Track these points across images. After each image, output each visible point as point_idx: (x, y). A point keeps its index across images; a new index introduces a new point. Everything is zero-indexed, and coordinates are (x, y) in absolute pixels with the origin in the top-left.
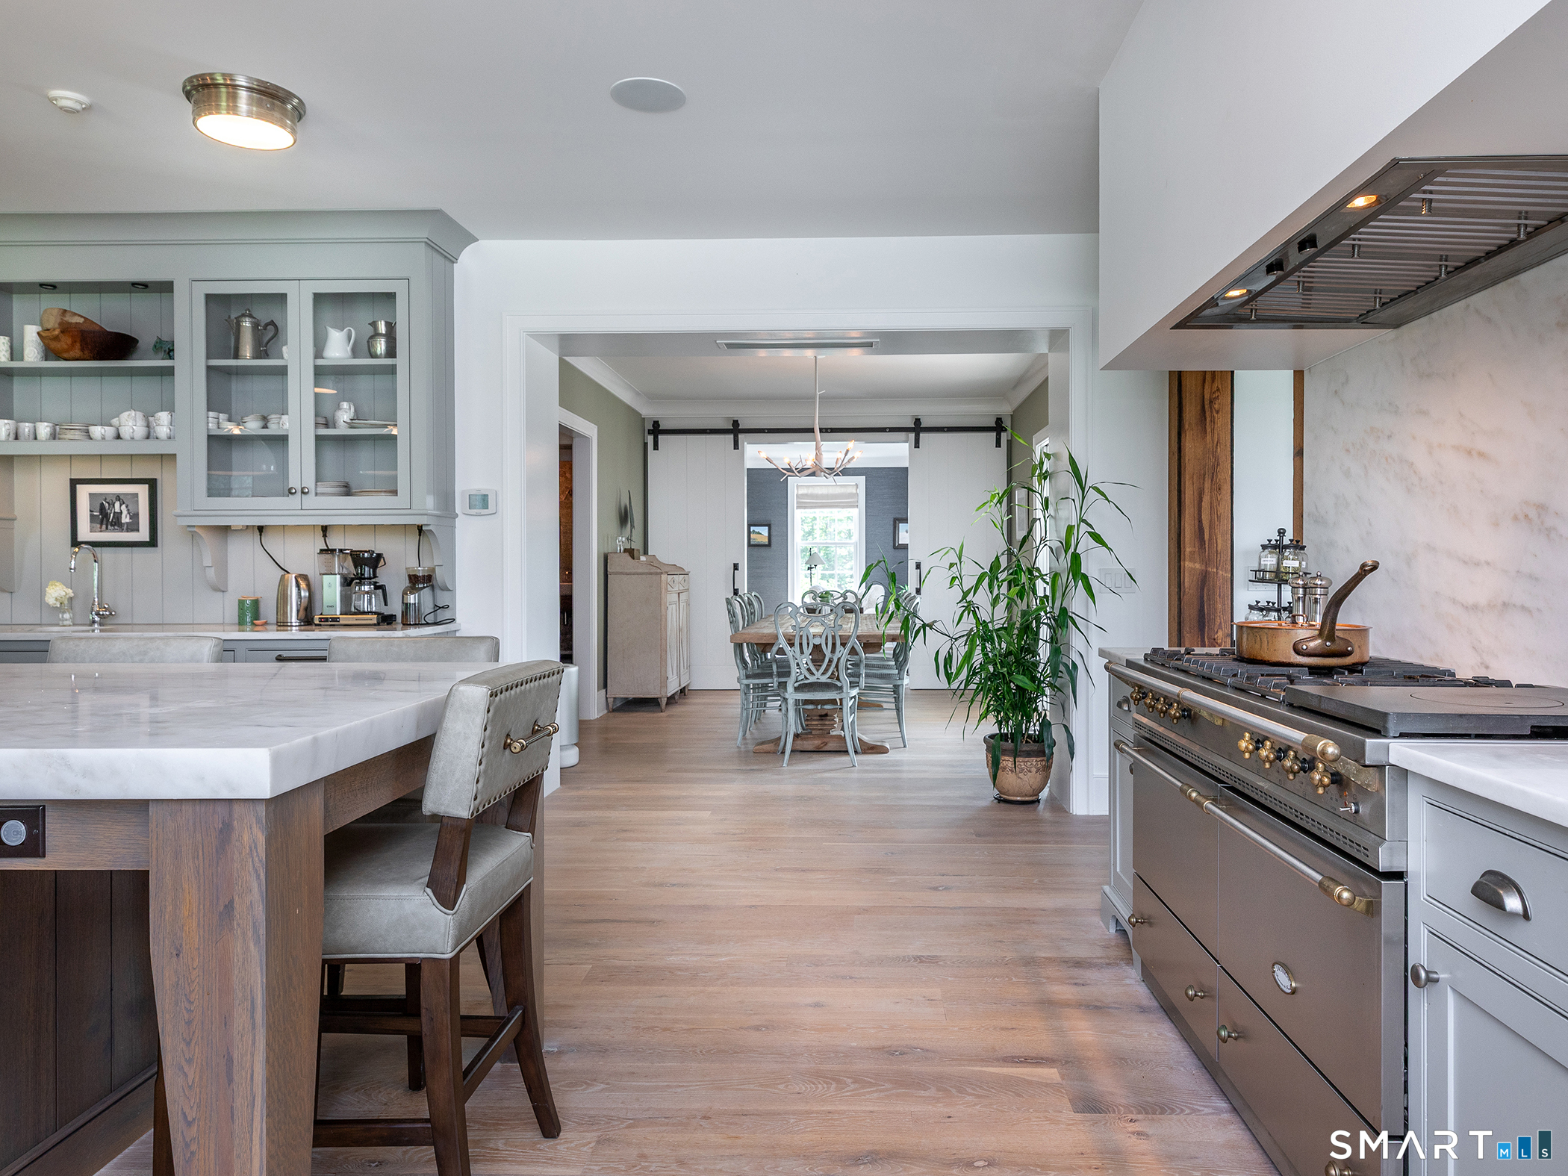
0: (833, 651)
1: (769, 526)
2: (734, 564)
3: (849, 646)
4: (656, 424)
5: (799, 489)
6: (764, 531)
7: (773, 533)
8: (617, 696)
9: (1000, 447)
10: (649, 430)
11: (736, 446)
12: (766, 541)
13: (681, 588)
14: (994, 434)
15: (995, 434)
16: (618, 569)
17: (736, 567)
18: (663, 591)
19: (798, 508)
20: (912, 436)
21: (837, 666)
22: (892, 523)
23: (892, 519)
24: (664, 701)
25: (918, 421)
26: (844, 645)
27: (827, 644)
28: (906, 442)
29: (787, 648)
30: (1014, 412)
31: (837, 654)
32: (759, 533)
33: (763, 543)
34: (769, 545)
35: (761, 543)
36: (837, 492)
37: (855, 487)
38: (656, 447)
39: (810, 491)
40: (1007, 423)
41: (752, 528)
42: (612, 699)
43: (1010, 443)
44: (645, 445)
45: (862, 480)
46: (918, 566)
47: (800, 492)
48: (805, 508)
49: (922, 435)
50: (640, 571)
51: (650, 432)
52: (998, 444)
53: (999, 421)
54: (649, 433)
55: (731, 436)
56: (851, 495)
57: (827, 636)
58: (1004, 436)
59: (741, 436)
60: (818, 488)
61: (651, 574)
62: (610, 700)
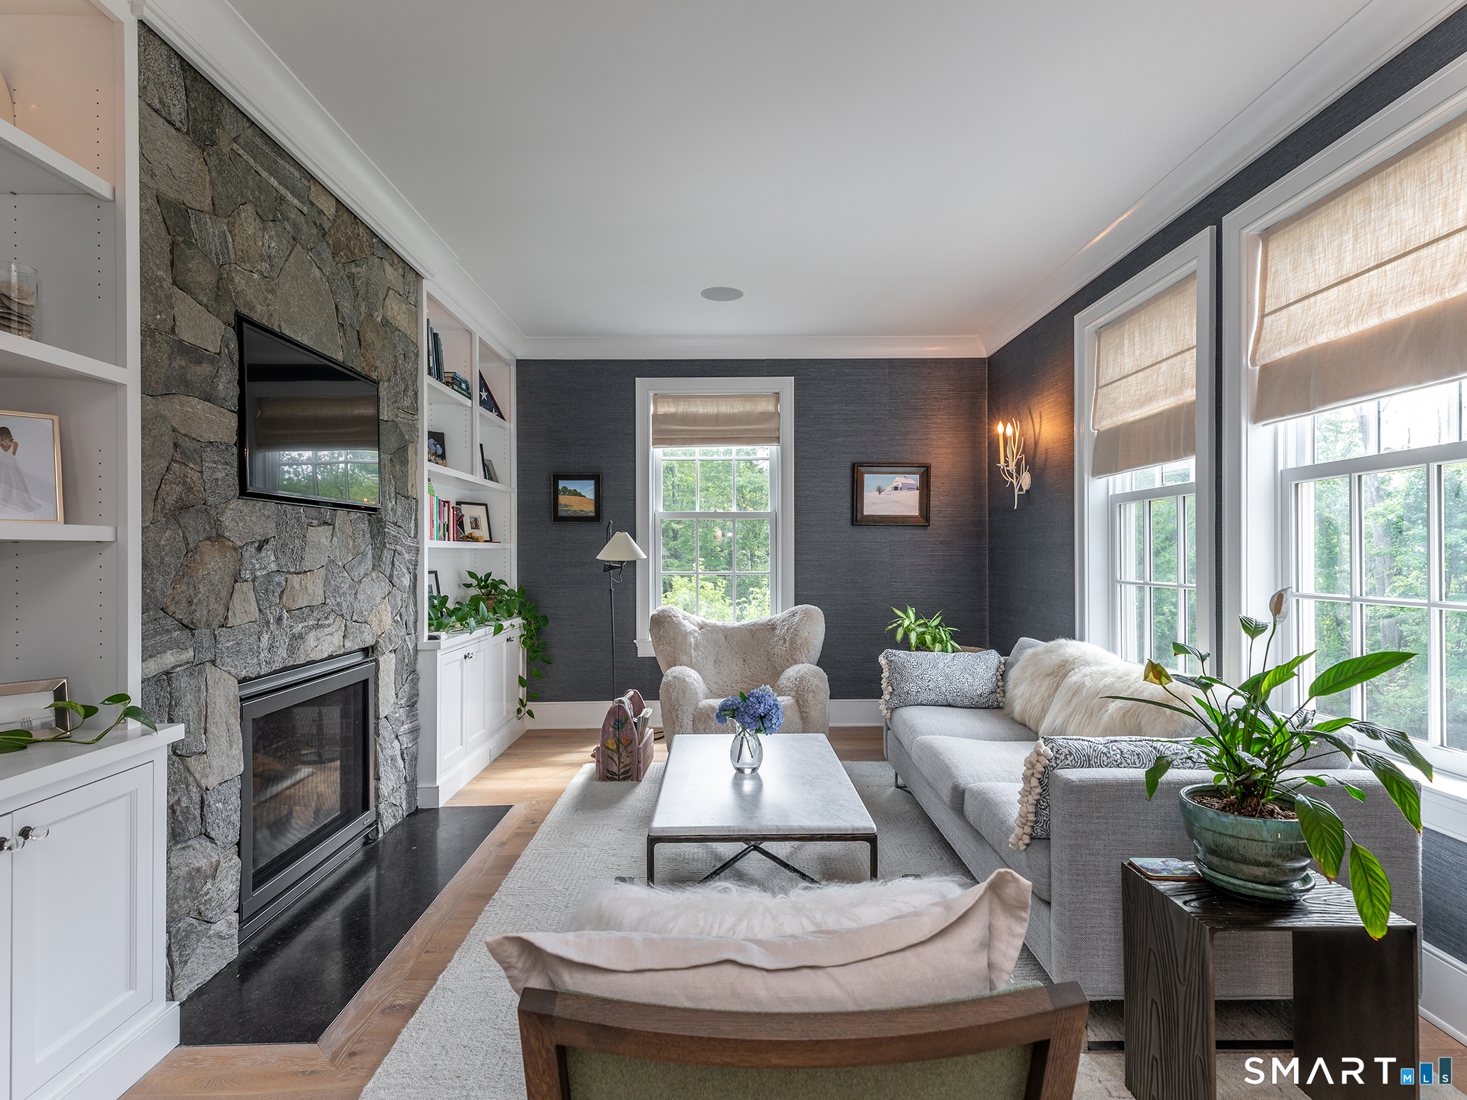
1: (597, 478)
5: (659, 404)
6: (587, 489)
7: (607, 493)
12: (589, 509)
19: (656, 442)
22: (848, 472)
23: (849, 465)
32: (575, 493)
33: (583, 514)
34: (596, 518)
35: (580, 514)
36: (735, 411)
37: (774, 399)
39: (682, 408)
41: (562, 484)
45: (786, 385)
47: (661, 410)
48: (671, 442)
56: (765, 417)
60: (699, 401)
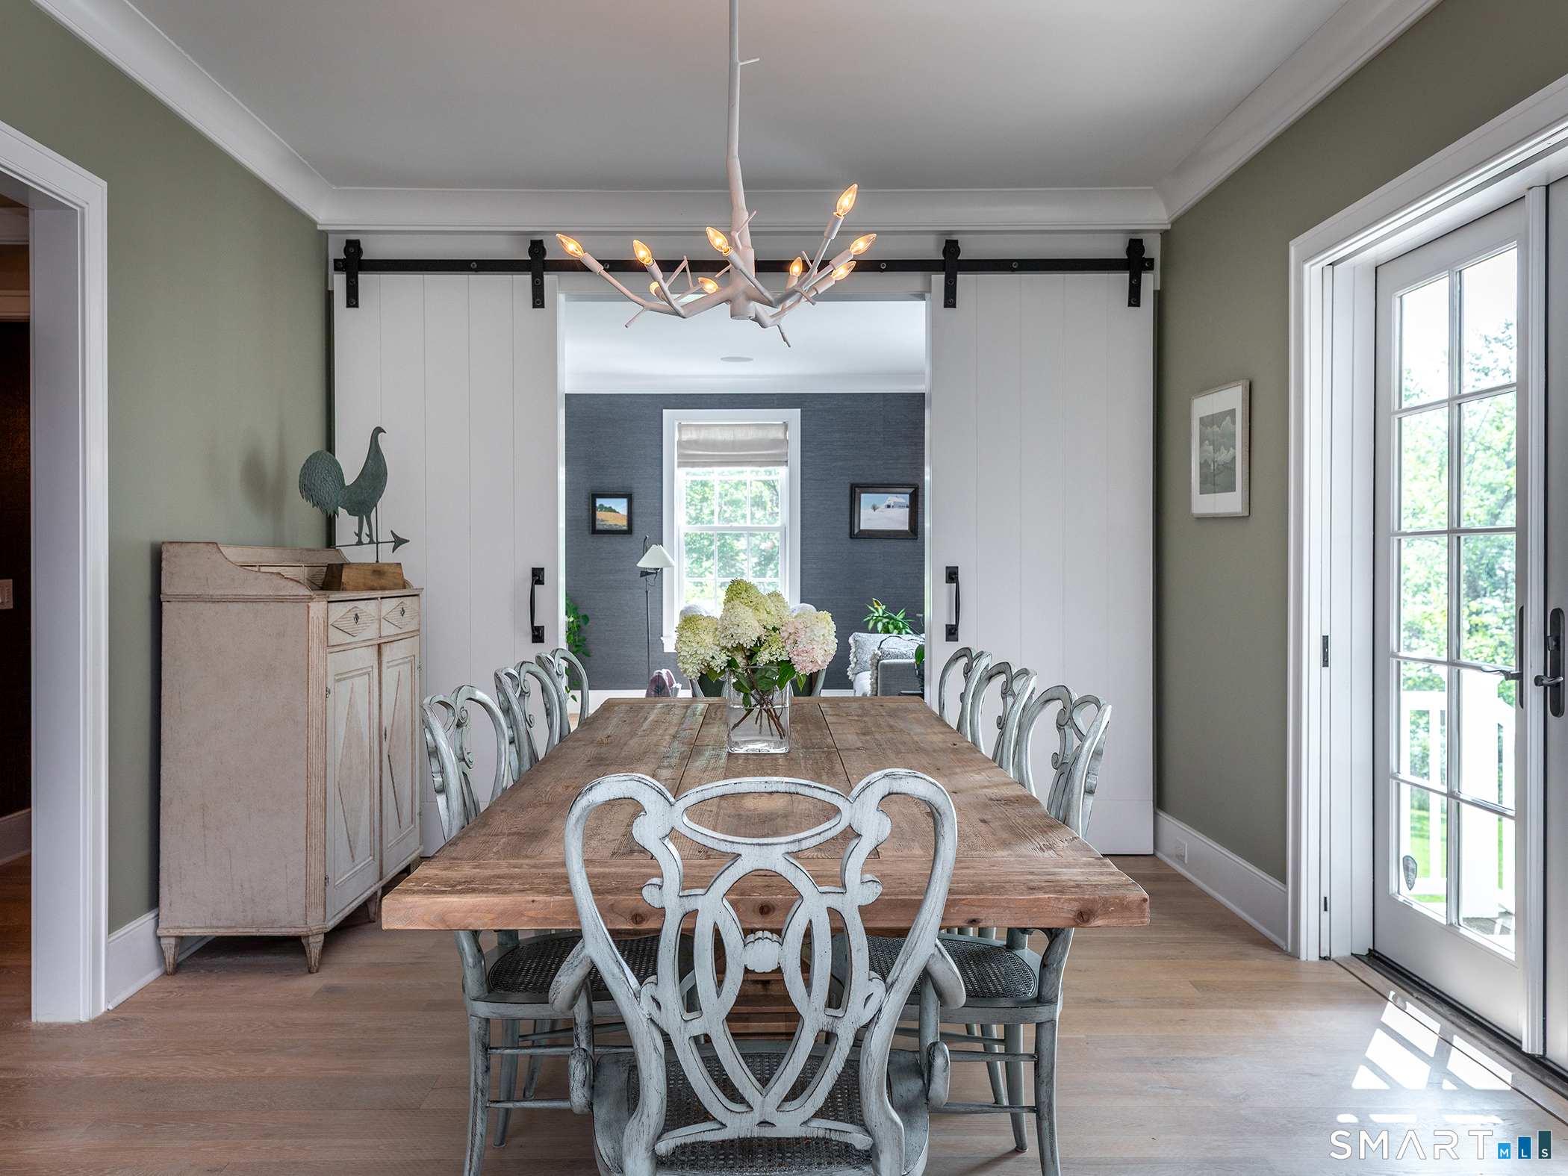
0: (837, 996)
1: (629, 497)
2: (534, 570)
3: (906, 973)
4: (353, 247)
5: (683, 432)
6: (621, 506)
7: (636, 510)
8: (186, 932)
9: (1138, 305)
10: (336, 261)
11: (538, 300)
12: (623, 524)
13: (388, 630)
14: (1124, 277)
15: (1128, 275)
16: (191, 588)
17: (538, 576)
18: (315, 646)
19: (681, 465)
20: (938, 279)
21: (853, 1065)
22: (848, 492)
23: (848, 486)
24: (315, 945)
25: (951, 247)
26: (882, 965)
27: (806, 967)
28: (921, 297)
29: (619, 976)
30: (1174, 223)
31: (856, 1013)
32: (610, 510)
33: (617, 528)
34: (629, 531)
35: (615, 528)
36: (750, 438)
37: (783, 428)
38: (352, 300)
39: (703, 435)
40: (1153, 249)
41: (599, 502)
42: (173, 941)
43: (1160, 298)
44: (329, 296)
45: (794, 415)
46: (952, 575)
47: (685, 437)
48: (694, 465)
49: (961, 277)
50: (251, 592)
51: (339, 265)
52: (1134, 300)
53: (1135, 246)
54: (337, 269)
55: (526, 279)
56: (775, 443)
57: (808, 935)
58: (1149, 282)
59: (549, 278)
60: (717, 429)
61: (280, 600)
62: (168, 944)
